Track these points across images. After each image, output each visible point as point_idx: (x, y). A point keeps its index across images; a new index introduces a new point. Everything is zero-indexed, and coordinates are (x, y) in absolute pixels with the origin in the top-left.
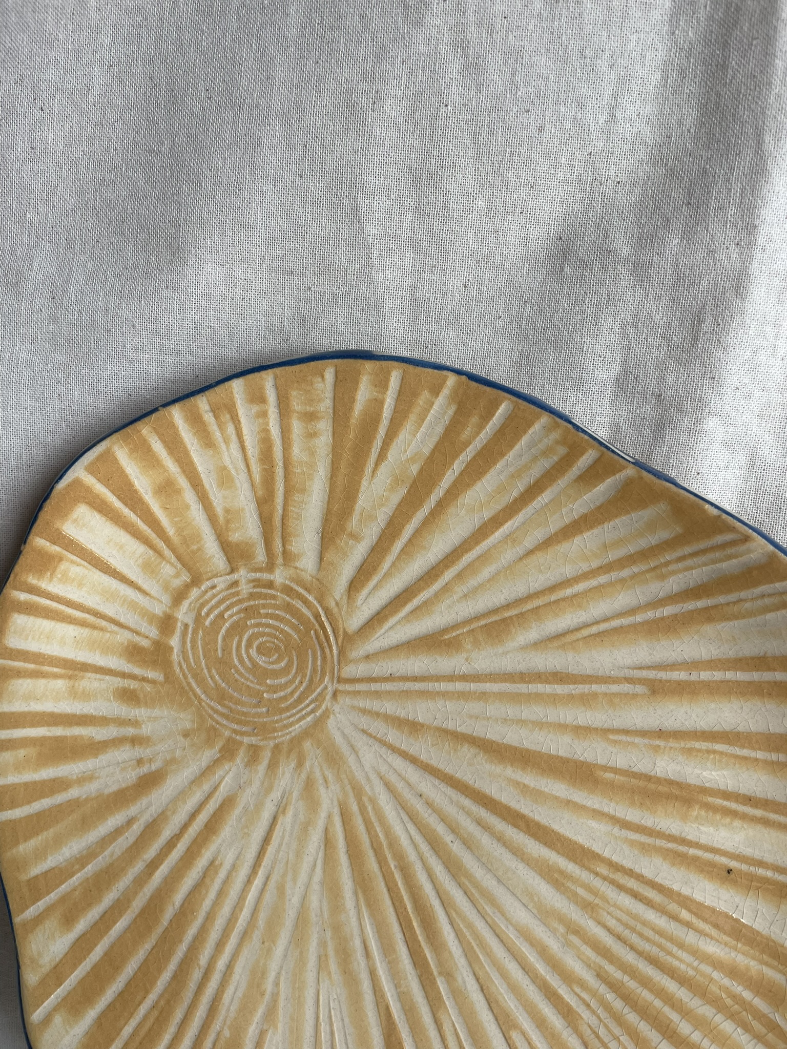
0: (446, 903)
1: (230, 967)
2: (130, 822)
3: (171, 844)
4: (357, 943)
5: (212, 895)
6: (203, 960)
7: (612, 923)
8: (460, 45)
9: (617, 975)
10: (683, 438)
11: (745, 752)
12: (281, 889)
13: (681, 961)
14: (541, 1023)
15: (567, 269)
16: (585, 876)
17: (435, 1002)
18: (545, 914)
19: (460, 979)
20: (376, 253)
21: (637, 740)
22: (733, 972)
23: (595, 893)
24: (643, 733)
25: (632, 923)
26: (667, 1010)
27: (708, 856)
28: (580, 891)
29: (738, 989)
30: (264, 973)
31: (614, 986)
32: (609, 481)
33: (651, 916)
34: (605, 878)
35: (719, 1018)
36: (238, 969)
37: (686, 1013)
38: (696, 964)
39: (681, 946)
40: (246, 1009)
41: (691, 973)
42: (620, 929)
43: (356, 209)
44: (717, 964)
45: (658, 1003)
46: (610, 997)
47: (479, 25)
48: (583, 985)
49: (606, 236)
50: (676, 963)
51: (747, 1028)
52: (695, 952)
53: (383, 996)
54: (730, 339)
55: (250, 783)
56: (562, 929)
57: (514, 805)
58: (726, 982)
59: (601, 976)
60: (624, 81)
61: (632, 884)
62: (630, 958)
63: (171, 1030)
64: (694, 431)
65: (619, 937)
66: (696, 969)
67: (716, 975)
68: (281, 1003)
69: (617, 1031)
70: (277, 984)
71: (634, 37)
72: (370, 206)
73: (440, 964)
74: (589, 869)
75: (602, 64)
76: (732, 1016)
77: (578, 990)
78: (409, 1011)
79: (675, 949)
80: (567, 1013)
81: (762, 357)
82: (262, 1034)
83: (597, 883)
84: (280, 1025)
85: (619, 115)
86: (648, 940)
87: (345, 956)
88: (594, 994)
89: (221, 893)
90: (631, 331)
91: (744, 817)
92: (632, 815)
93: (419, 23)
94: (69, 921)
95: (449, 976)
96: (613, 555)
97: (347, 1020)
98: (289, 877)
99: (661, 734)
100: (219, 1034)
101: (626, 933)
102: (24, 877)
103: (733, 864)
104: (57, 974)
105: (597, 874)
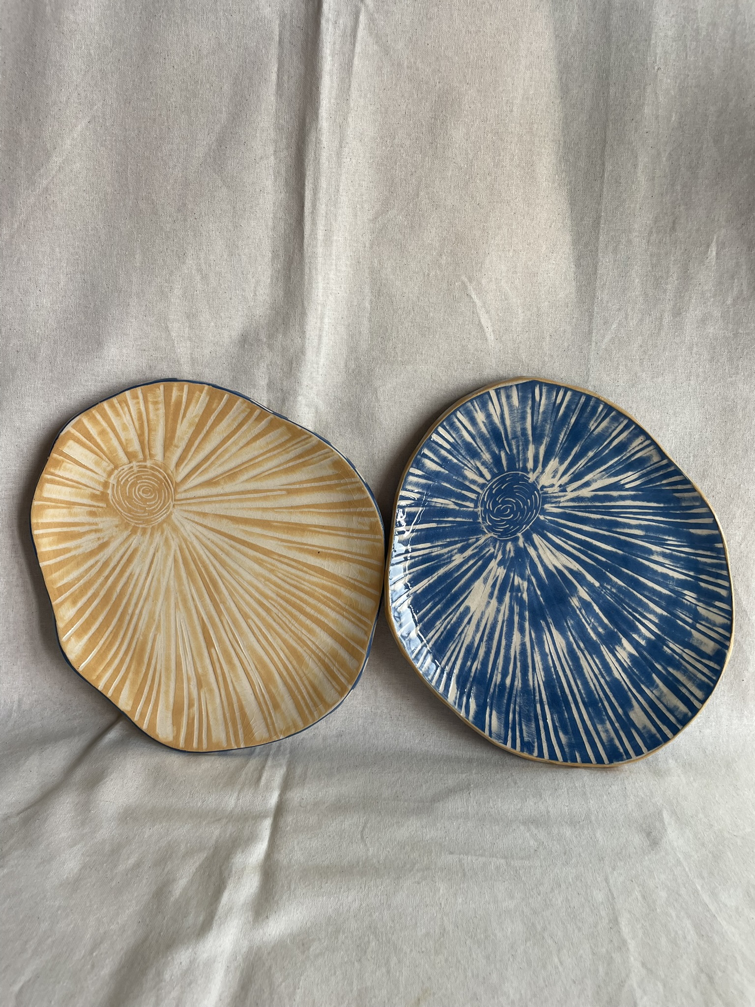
0: (221, 576)
1: (141, 612)
2: (97, 562)
3: (114, 569)
4: (189, 596)
5: (132, 586)
6: (130, 611)
7: (280, 575)
8: (200, 270)
9: (283, 593)
10: (291, 404)
11: (321, 511)
12: (159, 581)
13: (305, 585)
14: (258, 615)
15: (246, 346)
16: (270, 560)
17: (219, 613)
18: (257, 575)
19: (228, 603)
20: (176, 342)
21: (284, 510)
22: (323, 587)
23: (274, 566)
24: (286, 508)
25: (287, 574)
26: (301, 603)
27: (310, 548)
28: (268, 566)
29: (326, 593)
30: (154, 613)
31: (282, 598)
32: (265, 420)
33: (293, 571)
34: (277, 560)
35: (319, 604)
36: (144, 612)
37: (308, 604)
38: (310, 586)
39: (304, 580)
40: (148, 627)
41: (308, 589)
42: (283, 577)
43: (167, 327)
44: (317, 585)
45: (298, 602)
46: (282, 602)
47: (205, 263)
48: (272, 599)
49: (258, 335)
50: (303, 586)
51: (329, 607)
52: (309, 582)
53: (200, 614)
54: (302, 369)
55: (143, 542)
56: (263, 580)
57: (243, 538)
58: (320, 591)
59: (278, 595)
60: (258, 282)
61: (286, 561)
62: (287, 587)
63: (119, 640)
64: (295, 401)
65: (283, 580)
66: (309, 588)
67: (317, 589)
68: (162, 622)
69: (285, 613)
70: (160, 616)
71: (260, 267)
72: (172, 326)
73: (221, 599)
74: (271, 558)
75: (250, 276)
76: (324, 603)
77: (270, 601)
78: (210, 618)
79: (302, 582)
80: (268, 610)
81: (314, 375)
82: (155, 636)
83: (274, 562)
84: (162, 632)
85: (257, 293)
86: (293, 579)
87: (185, 601)
88: (276, 601)
89: (135, 585)
90: (270, 367)
91: (322, 533)
92: (285, 536)
93: (184, 263)
94: (74, 603)
95: (224, 603)
96: (270, 447)
97: (187, 625)
98: (161, 575)
99: (292, 507)
100: (138, 639)
101: (286, 578)
102: (55, 587)
103: (320, 550)
104: (71, 623)
105: (274, 559)
